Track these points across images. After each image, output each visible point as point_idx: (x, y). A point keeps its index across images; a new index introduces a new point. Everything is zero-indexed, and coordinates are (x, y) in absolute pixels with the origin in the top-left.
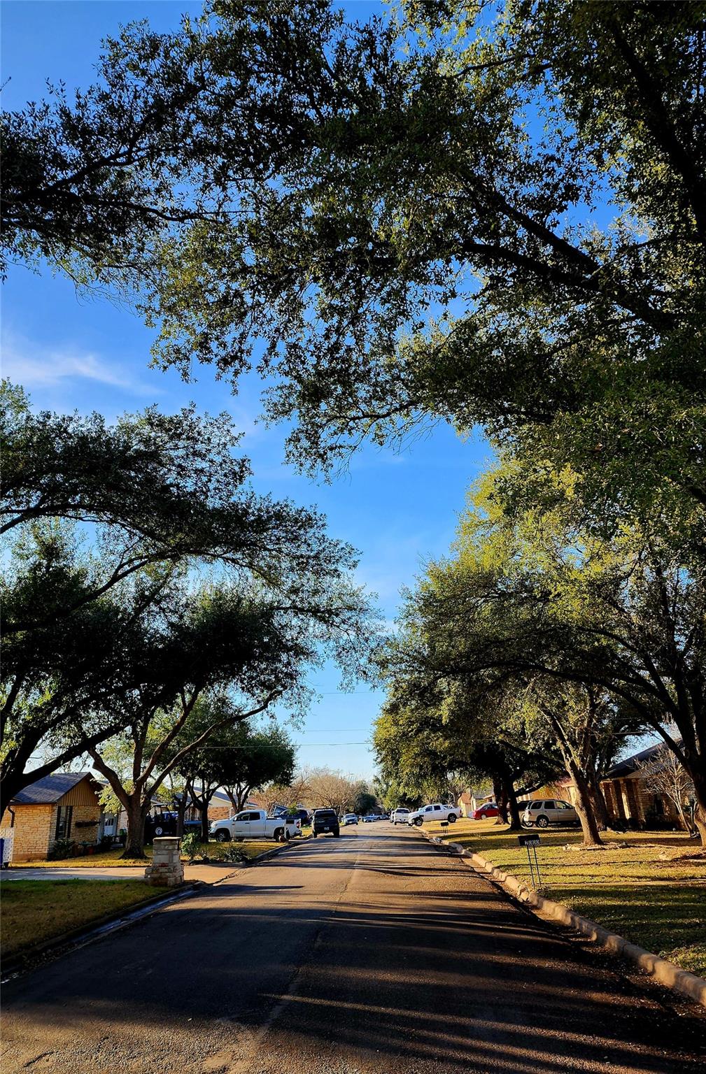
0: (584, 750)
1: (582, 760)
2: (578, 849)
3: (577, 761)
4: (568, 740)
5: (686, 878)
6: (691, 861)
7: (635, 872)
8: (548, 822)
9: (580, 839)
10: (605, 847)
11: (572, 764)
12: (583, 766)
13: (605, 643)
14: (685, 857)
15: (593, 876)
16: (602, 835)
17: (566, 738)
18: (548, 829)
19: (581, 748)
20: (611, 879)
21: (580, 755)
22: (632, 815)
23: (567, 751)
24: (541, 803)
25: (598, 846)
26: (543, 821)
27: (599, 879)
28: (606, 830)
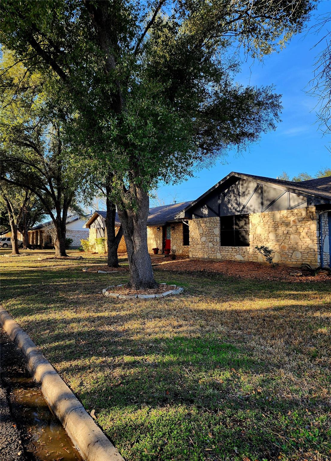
0: (19, 217)
1: (18, 221)
2: (8, 256)
3: (15, 221)
4: (14, 212)
5: (43, 267)
6: (49, 260)
7: (24, 265)
8: (8, 246)
9: (11, 252)
10: (20, 255)
11: (13, 222)
12: (17, 223)
13: (33, 171)
14: (47, 259)
15: (5, 267)
16: (20, 251)
17: (13, 211)
18: (6, 248)
19: (18, 216)
20: (12, 268)
21: (17, 219)
22: (40, 244)
23: (12, 217)
24: (6, 239)
25: (17, 255)
26: (5, 246)
27: (7, 268)
28: (27, 249)
